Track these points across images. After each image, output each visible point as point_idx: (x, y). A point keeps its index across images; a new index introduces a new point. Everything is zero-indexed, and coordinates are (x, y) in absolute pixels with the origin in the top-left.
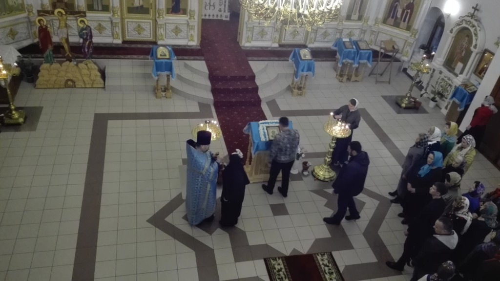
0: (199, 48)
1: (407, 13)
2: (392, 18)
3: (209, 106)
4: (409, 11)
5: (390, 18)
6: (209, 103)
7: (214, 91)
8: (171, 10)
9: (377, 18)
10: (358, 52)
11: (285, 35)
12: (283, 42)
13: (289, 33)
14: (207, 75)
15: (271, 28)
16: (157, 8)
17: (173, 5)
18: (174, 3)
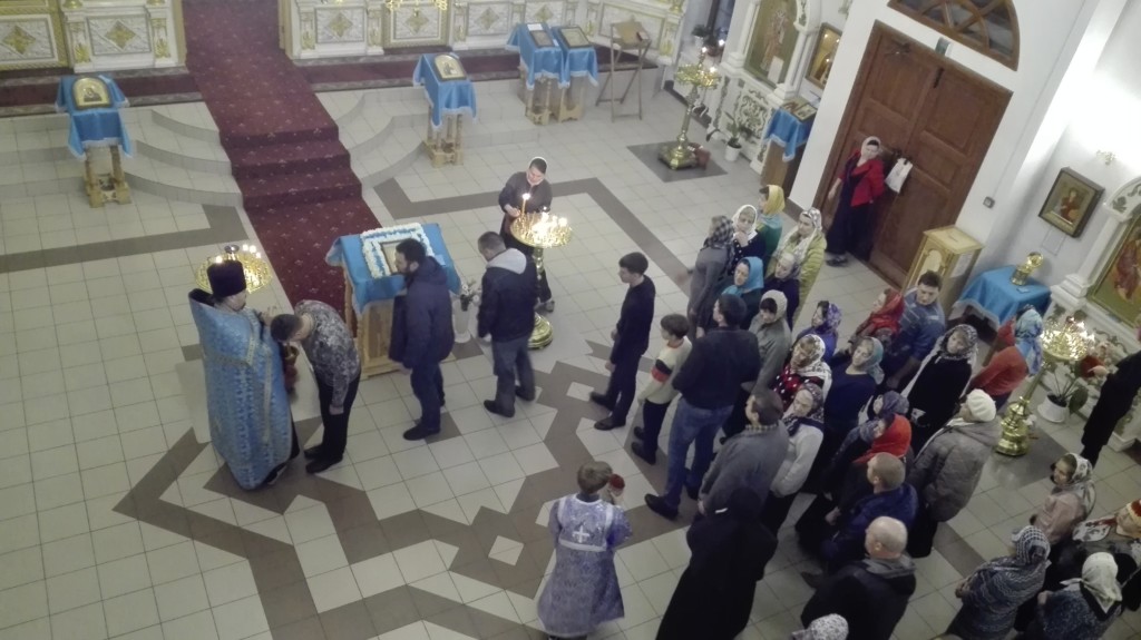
0: (186, 71)
3: (232, 211)
6: (231, 205)
7: (240, 173)
10: (565, 54)
11: (395, 24)
12: (393, 42)
13: (404, 20)
14: (216, 137)
15: (360, 11)
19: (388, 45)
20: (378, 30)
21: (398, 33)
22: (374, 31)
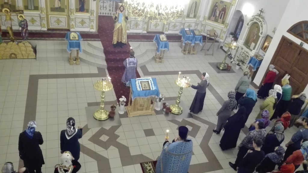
0: (97, 33)
1: (222, 13)
2: (214, 16)
3: (104, 69)
4: (223, 12)
5: (212, 17)
7: (107, 60)
8: (78, 10)
9: (205, 16)
10: (194, 37)
11: (150, 26)
13: (153, 25)
14: (103, 50)
15: (142, 22)
16: (70, 8)
17: (80, 7)
18: (81, 5)
19: (148, 31)
22: (145, 27)
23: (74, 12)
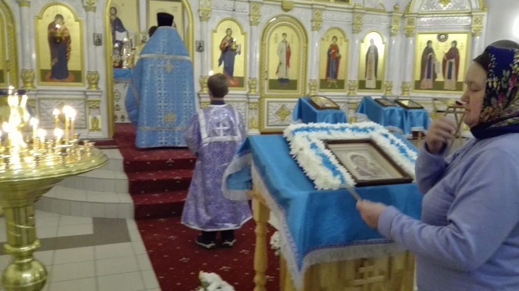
0: (112, 139)
3: (123, 222)
4: (453, 61)
6: (121, 216)
8: (49, 75)
9: (404, 83)
11: (268, 116)
12: (266, 128)
13: (274, 112)
15: (243, 104)
16: (20, 67)
17: (53, 64)
18: (56, 60)
19: (263, 130)
20: (256, 118)
21: (270, 121)
22: (253, 118)
23: (35, 80)
